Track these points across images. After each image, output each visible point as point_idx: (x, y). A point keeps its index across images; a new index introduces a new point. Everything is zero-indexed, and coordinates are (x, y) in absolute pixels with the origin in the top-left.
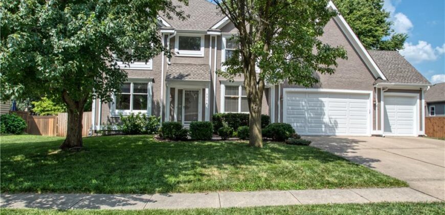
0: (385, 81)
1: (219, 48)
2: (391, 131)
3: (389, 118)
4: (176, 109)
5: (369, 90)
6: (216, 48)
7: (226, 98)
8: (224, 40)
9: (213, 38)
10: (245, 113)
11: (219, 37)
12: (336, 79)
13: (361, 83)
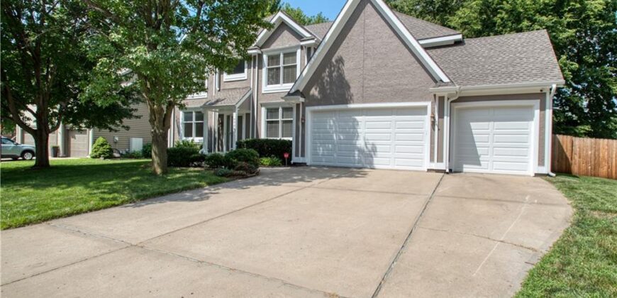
0: (446, 84)
1: (260, 67)
2: (480, 164)
3: (477, 143)
4: (225, 136)
5: (426, 100)
6: (257, 68)
7: (268, 122)
8: (265, 57)
9: (255, 57)
10: (286, 139)
11: (260, 56)
12: (374, 89)
13: (412, 90)
